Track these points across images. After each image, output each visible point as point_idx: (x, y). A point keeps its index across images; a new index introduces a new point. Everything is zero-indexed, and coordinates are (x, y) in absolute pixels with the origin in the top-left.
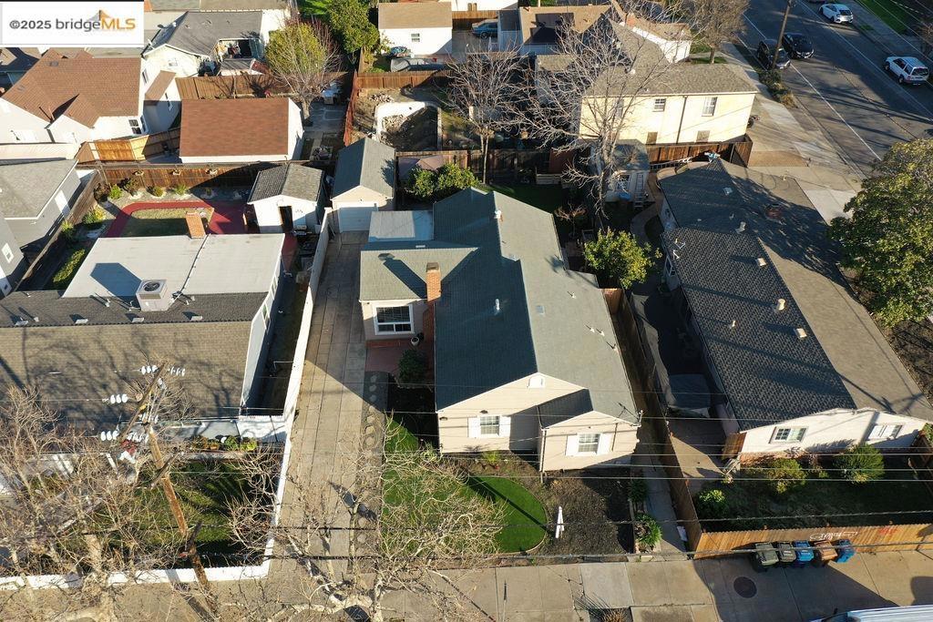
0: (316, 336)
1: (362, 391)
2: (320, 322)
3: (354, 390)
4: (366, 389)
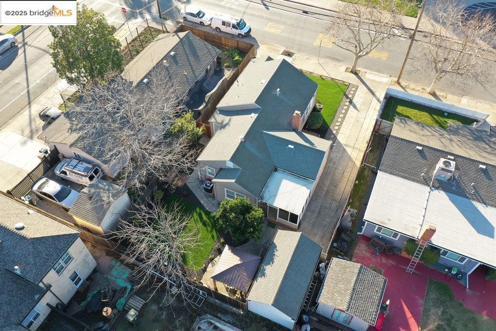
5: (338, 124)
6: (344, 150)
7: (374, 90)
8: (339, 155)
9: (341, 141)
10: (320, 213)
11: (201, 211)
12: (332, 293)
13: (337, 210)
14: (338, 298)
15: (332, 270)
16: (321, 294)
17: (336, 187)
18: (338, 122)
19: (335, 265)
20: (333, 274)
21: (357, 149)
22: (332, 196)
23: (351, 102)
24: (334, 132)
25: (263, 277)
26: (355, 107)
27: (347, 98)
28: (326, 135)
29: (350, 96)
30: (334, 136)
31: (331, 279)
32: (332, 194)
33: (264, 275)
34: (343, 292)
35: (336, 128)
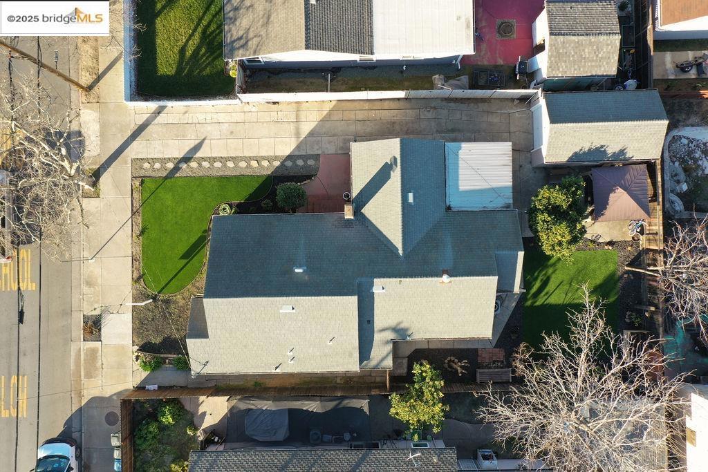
0: (366, 106)
1: (297, 153)
2: (387, 107)
3: (298, 147)
4: (300, 157)
5: (254, 164)
6: (311, 134)
7: (133, 128)
8: (326, 139)
9: (293, 146)
10: (452, 129)
11: (529, 296)
12: (600, 61)
13: (435, 108)
14: (605, 50)
15: (566, 72)
16: (605, 74)
17: (394, 123)
18: (249, 166)
19: (559, 70)
20: (573, 69)
21: (297, 116)
22: (413, 123)
23: (186, 159)
24: (277, 163)
25: (625, 151)
26: (197, 148)
27: (177, 169)
28: (292, 174)
29: (170, 166)
30: (285, 161)
31: (580, 69)
32: (411, 125)
33: (622, 152)
34: (595, 47)
35: (265, 163)
